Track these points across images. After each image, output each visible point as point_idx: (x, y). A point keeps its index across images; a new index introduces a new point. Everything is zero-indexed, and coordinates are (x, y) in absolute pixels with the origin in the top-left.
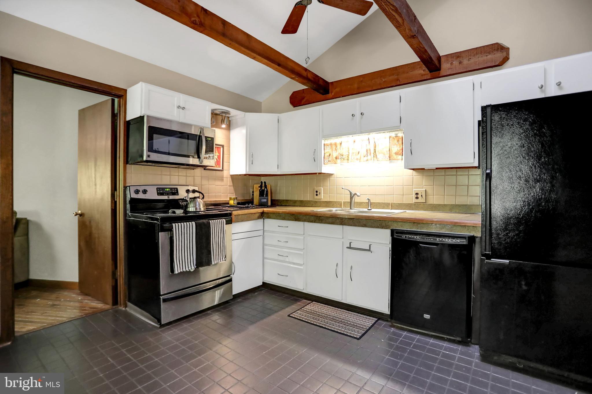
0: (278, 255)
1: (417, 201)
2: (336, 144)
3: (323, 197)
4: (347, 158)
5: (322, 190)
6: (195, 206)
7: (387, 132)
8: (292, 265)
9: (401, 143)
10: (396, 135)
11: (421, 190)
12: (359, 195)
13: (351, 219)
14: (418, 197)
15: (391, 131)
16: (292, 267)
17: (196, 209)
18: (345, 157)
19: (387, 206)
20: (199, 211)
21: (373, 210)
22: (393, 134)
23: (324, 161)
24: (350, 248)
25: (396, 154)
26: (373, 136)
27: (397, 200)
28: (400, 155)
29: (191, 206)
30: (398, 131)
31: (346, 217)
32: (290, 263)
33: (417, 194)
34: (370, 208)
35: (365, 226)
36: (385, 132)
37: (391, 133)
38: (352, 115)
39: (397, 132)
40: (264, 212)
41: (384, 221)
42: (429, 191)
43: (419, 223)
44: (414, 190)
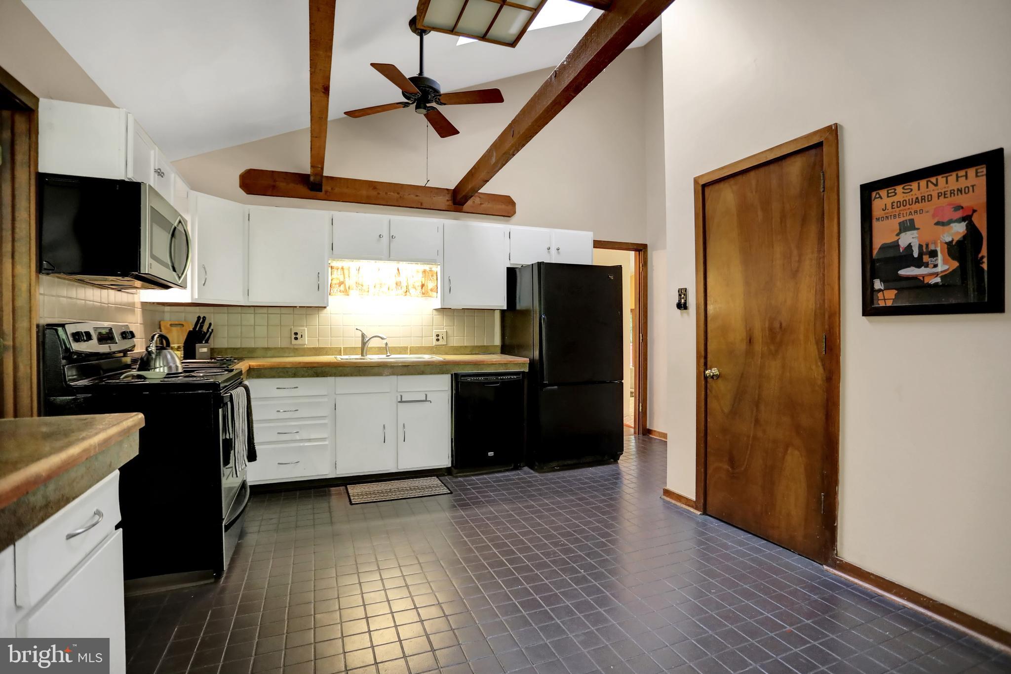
0: (278, 433)
1: (438, 343)
2: (342, 268)
3: (307, 341)
4: (367, 290)
5: (306, 331)
6: (167, 364)
7: (421, 264)
8: (306, 444)
9: (436, 279)
10: (431, 268)
11: (442, 331)
12: (385, 338)
13: (405, 366)
14: (439, 339)
15: (425, 264)
16: (307, 446)
17: (170, 368)
18: (365, 288)
19: (405, 351)
20: (175, 372)
21: (393, 356)
22: (427, 267)
23: (330, 291)
24: (401, 402)
25: (431, 290)
26: (403, 265)
27: (415, 343)
28: (435, 292)
29: (158, 366)
30: (433, 264)
31: (400, 365)
32: (302, 440)
33: (438, 336)
34: (388, 354)
35: (422, 373)
36: (418, 264)
37: (425, 265)
38: (380, 235)
39: (431, 266)
40: (251, 367)
41: (444, 366)
42: (450, 333)
43: (480, 364)
44: (434, 331)
